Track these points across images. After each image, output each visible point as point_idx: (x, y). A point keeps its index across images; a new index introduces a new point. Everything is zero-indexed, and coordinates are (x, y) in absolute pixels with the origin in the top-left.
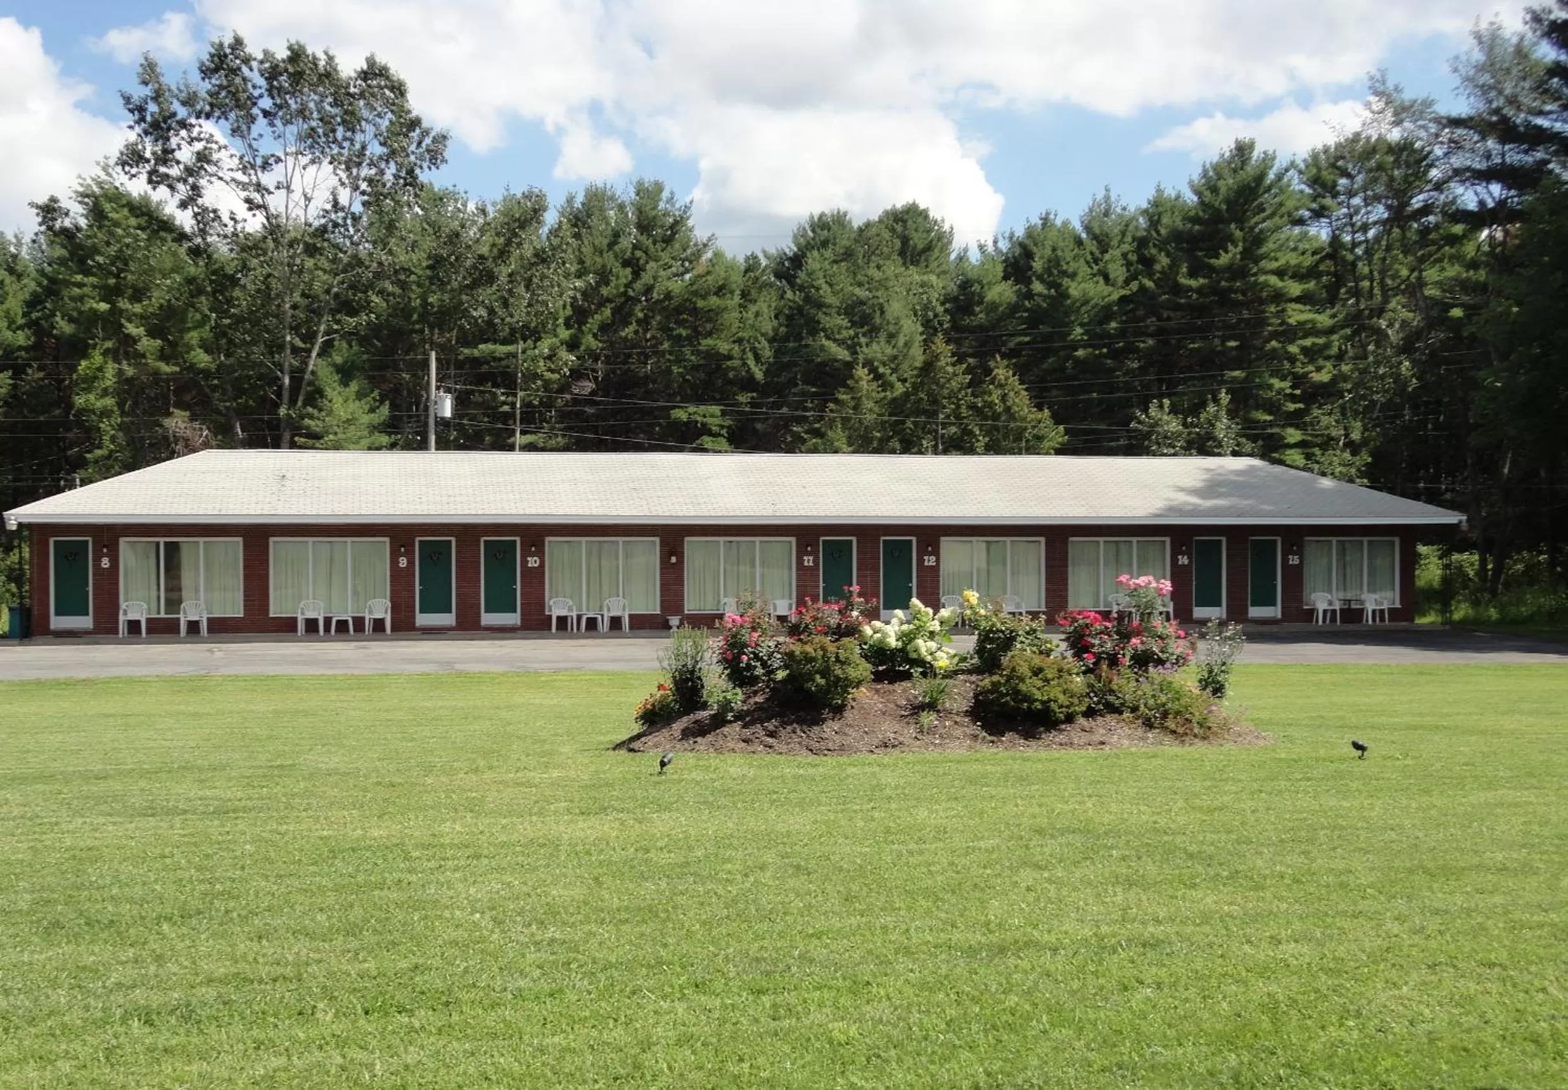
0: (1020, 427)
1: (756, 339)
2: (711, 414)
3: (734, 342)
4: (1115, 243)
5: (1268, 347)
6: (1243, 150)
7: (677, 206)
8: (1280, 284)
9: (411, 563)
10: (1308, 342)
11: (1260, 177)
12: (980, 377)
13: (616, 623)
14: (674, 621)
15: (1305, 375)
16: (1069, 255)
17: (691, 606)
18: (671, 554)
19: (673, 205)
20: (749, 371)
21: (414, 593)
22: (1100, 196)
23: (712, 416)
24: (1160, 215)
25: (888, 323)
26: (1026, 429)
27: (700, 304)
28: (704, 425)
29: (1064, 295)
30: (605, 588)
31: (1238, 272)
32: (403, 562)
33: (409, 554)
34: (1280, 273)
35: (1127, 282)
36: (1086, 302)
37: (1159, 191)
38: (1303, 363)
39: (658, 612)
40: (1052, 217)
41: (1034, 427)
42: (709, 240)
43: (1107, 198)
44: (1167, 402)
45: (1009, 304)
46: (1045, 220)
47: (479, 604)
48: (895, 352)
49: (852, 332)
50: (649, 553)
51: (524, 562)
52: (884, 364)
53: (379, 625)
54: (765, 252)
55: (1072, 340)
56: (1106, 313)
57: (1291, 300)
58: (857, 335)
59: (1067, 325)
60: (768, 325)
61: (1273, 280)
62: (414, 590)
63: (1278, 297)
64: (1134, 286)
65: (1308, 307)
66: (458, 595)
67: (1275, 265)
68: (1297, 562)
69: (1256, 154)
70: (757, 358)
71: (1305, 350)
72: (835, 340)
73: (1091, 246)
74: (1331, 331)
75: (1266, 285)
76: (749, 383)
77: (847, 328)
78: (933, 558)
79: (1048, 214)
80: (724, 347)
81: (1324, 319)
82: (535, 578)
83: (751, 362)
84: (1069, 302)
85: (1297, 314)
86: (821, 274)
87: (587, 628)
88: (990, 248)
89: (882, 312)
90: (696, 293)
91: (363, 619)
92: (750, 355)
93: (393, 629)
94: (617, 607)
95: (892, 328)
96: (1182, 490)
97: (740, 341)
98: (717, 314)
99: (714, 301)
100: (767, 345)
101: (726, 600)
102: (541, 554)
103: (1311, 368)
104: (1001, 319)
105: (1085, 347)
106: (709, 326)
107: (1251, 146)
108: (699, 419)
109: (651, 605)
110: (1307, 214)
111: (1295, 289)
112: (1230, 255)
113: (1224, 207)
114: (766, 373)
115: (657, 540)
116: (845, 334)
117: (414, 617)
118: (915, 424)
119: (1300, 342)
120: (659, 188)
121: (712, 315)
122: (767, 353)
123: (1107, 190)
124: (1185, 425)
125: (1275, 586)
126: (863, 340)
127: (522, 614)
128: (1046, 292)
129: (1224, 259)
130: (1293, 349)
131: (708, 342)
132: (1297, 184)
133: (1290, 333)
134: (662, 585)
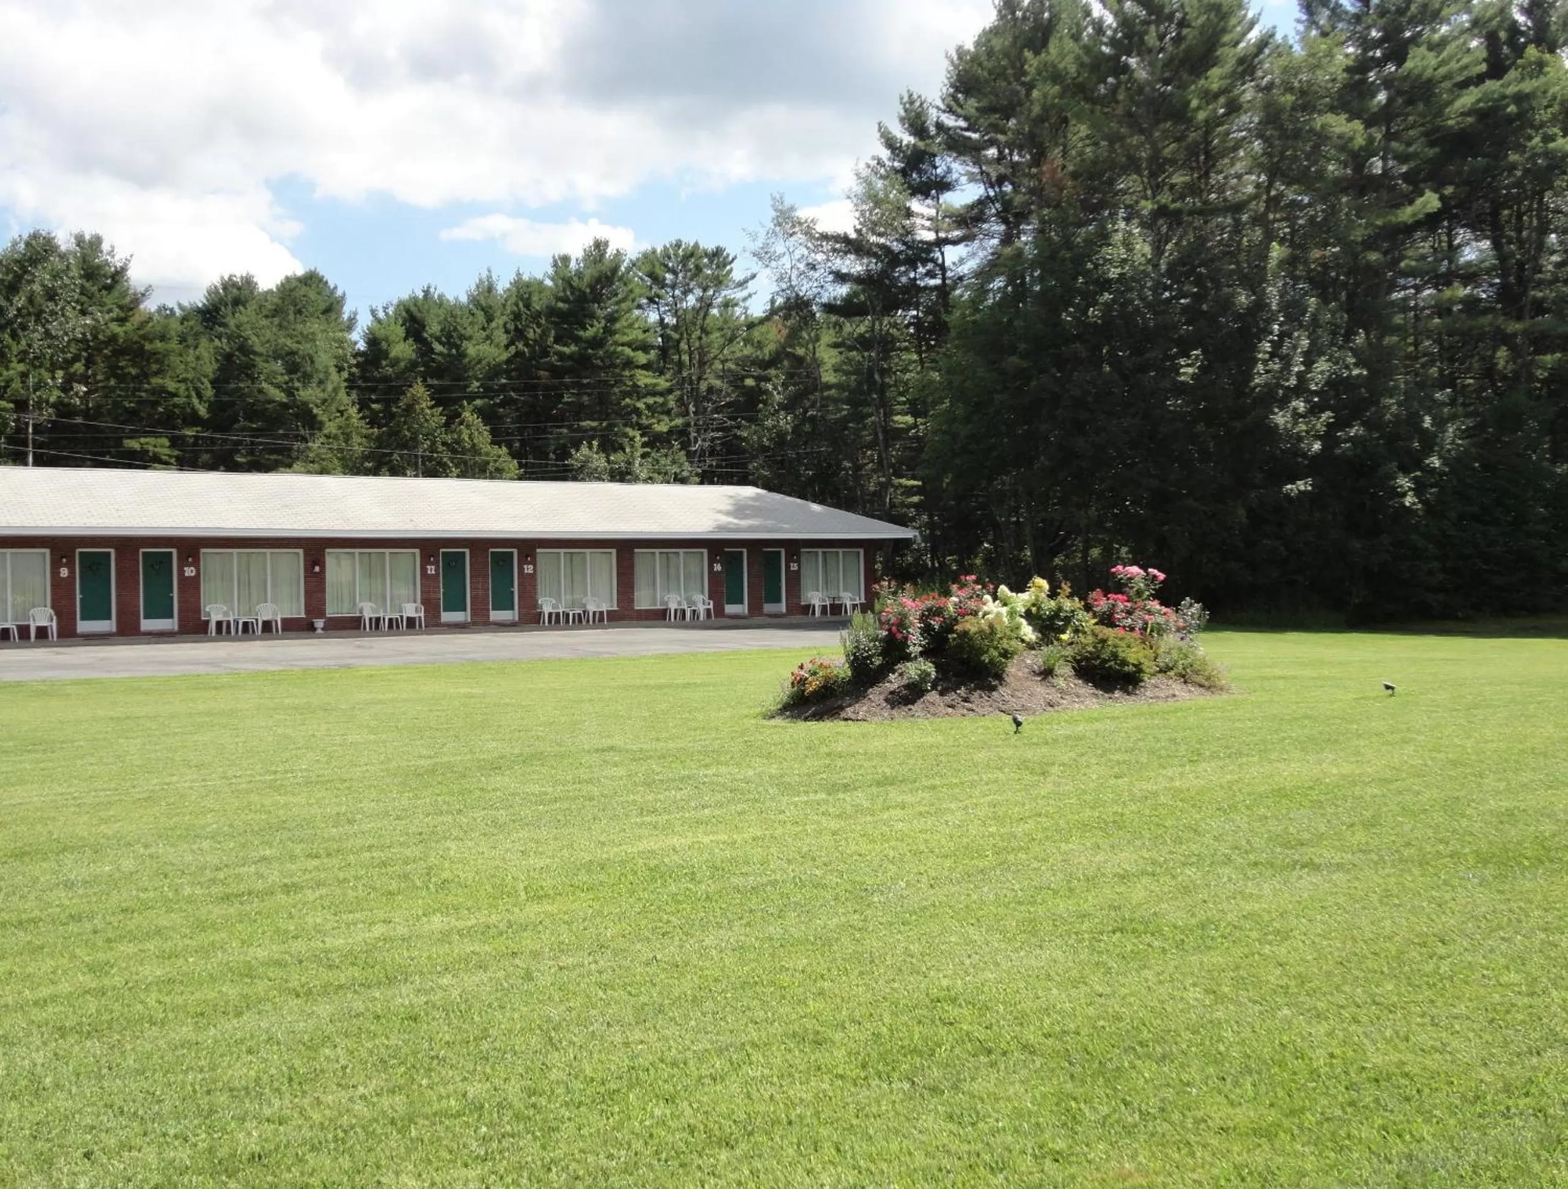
0: (483, 461)
1: (199, 380)
2: (160, 445)
3: (179, 382)
4: (498, 313)
5: (623, 403)
6: (600, 246)
7: (117, 258)
8: (632, 354)
9: (72, 572)
10: (650, 400)
11: (615, 270)
12: (452, 418)
13: (267, 626)
14: (319, 623)
15: (649, 426)
16: (466, 322)
17: (331, 611)
18: (315, 563)
19: (113, 257)
20: (193, 409)
21: (75, 603)
22: (484, 276)
23: (162, 446)
24: (530, 294)
25: (317, 371)
26: (488, 463)
27: (148, 347)
28: (155, 454)
29: (462, 355)
30: (254, 598)
31: (597, 343)
32: (64, 572)
33: (71, 566)
34: (629, 344)
35: (507, 347)
36: (479, 362)
37: (518, 274)
38: (647, 417)
39: (303, 616)
40: (432, 290)
41: (495, 461)
42: (147, 290)
43: (489, 277)
44: (595, 443)
45: (410, 360)
46: (427, 293)
47: (139, 611)
48: (326, 396)
49: (286, 378)
50: (294, 562)
51: (181, 572)
52: (317, 407)
53: (42, 632)
54: (180, 305)
55: (471, 392)
56: (495, 371)
57: (638, 367)
58: (291, 380)
59: (466, 379)
60: (210, 368)
61: (628, 351)
62: (75, 598)
63: (629, 364)
64: (513, 349)
65: (650, 373)
66: (118, 603)
67: (626, 339)
68: (796, 568)
69: (610, 251)
70: (200, 396)
71: (649, 407)
72: (272, 383)
73: (481, 317)
74: (670, 391)
75: (622, 353)
76: (193, 419)
77: (282, 374)
78: (531, 567)
79: (429, 287)
80: (171, 386)
81: (663, 383)
82: (191, 587)
83: (195, 401)
84: (467, 360)
85: (644, 379)
86: (248, 326)
87: (263, 631)
88: (381, 315)
89: (312, 362)
90: (145, 337)
91: (28, 627)
92: (193, 394)
93: (60, 636)
94: (267, 612)
95: (321, 376)
96: (720, 512)
97: (184, 380)
98: (165, 356)
99: (159, 345)
100: (209, 386)
101: (361, 604)
102: (196, 564)
103: (654, 421)
104: (404, 372)
105: (481, 398)
106: (155, 367)
107: (606, 244)
108: (151, 448)
109: (298, 611)
110: (645, 301)
111: (642, 358)
112: (594, 329)
113: (588, 290)
114: (209, 410)
115: (301, 551)
116: (280, 379)
117: (75, 625)
118: (401, 456)
119: (644, 400)
120: (96, 242)
121: (159, 358)
122: (209, 393)
123: (489, 271)
124: (608, 462)
125: (780, 588)
126: (297, 384)
127: (180, 620)
128: (445, 351)
129: (590, 333)
130: (640, 405)
131: (156, 381)
132: (639, 278)
133: (636, 392)
134: (306, 592)
